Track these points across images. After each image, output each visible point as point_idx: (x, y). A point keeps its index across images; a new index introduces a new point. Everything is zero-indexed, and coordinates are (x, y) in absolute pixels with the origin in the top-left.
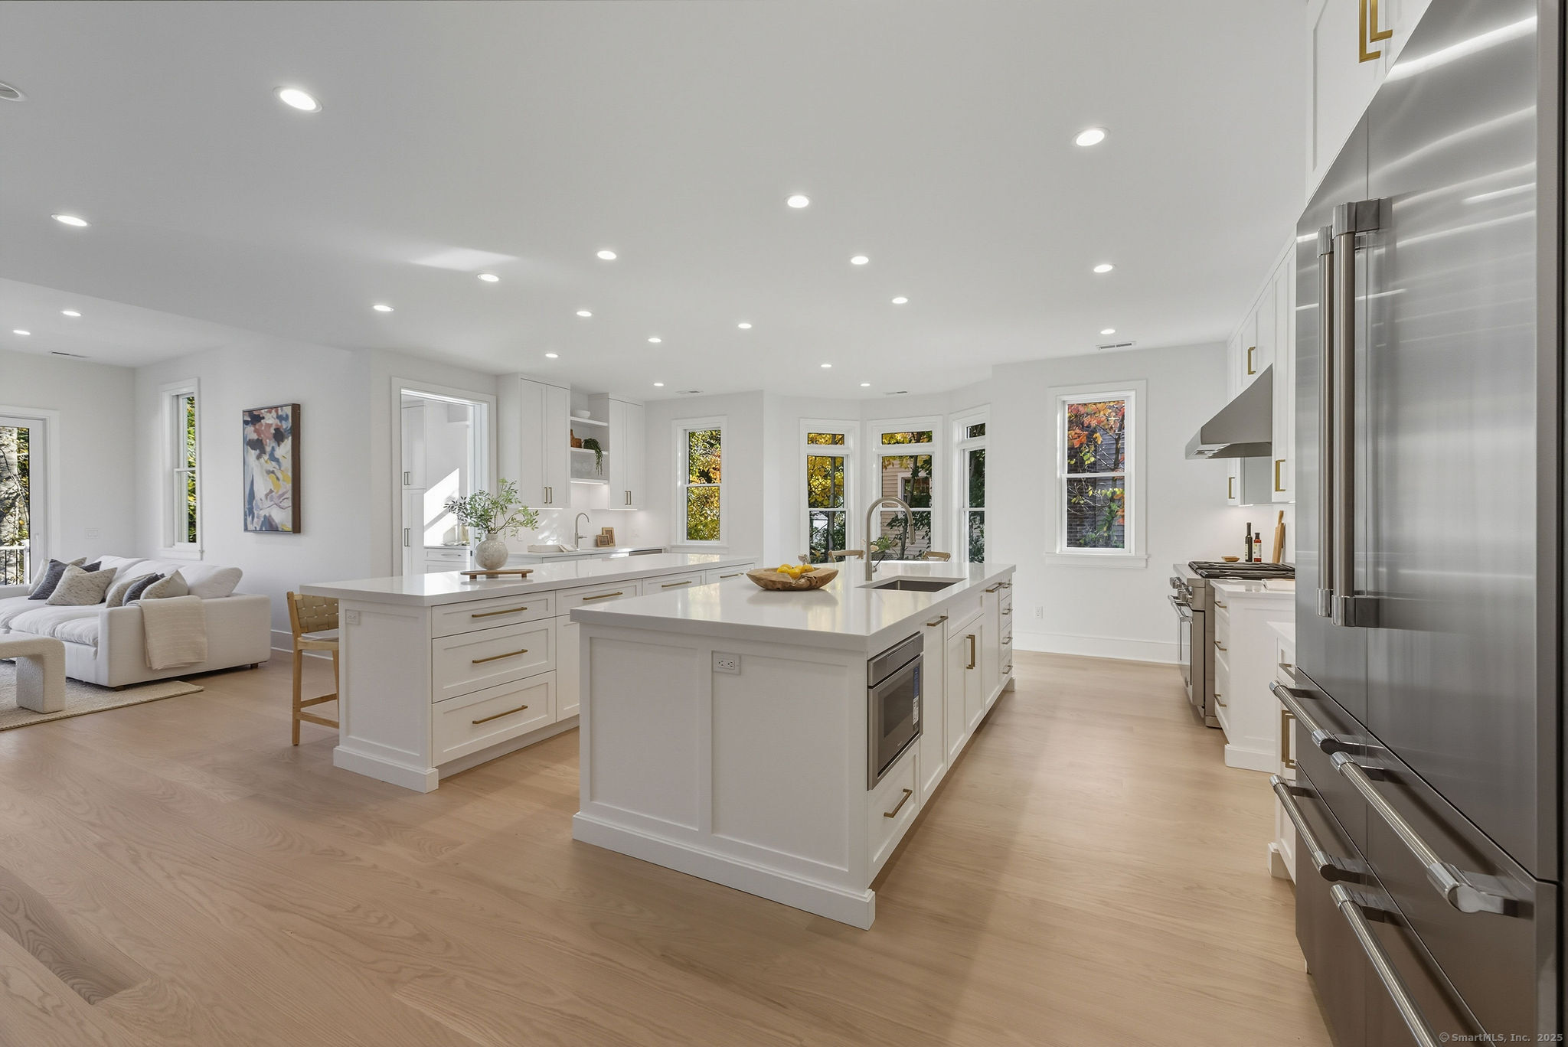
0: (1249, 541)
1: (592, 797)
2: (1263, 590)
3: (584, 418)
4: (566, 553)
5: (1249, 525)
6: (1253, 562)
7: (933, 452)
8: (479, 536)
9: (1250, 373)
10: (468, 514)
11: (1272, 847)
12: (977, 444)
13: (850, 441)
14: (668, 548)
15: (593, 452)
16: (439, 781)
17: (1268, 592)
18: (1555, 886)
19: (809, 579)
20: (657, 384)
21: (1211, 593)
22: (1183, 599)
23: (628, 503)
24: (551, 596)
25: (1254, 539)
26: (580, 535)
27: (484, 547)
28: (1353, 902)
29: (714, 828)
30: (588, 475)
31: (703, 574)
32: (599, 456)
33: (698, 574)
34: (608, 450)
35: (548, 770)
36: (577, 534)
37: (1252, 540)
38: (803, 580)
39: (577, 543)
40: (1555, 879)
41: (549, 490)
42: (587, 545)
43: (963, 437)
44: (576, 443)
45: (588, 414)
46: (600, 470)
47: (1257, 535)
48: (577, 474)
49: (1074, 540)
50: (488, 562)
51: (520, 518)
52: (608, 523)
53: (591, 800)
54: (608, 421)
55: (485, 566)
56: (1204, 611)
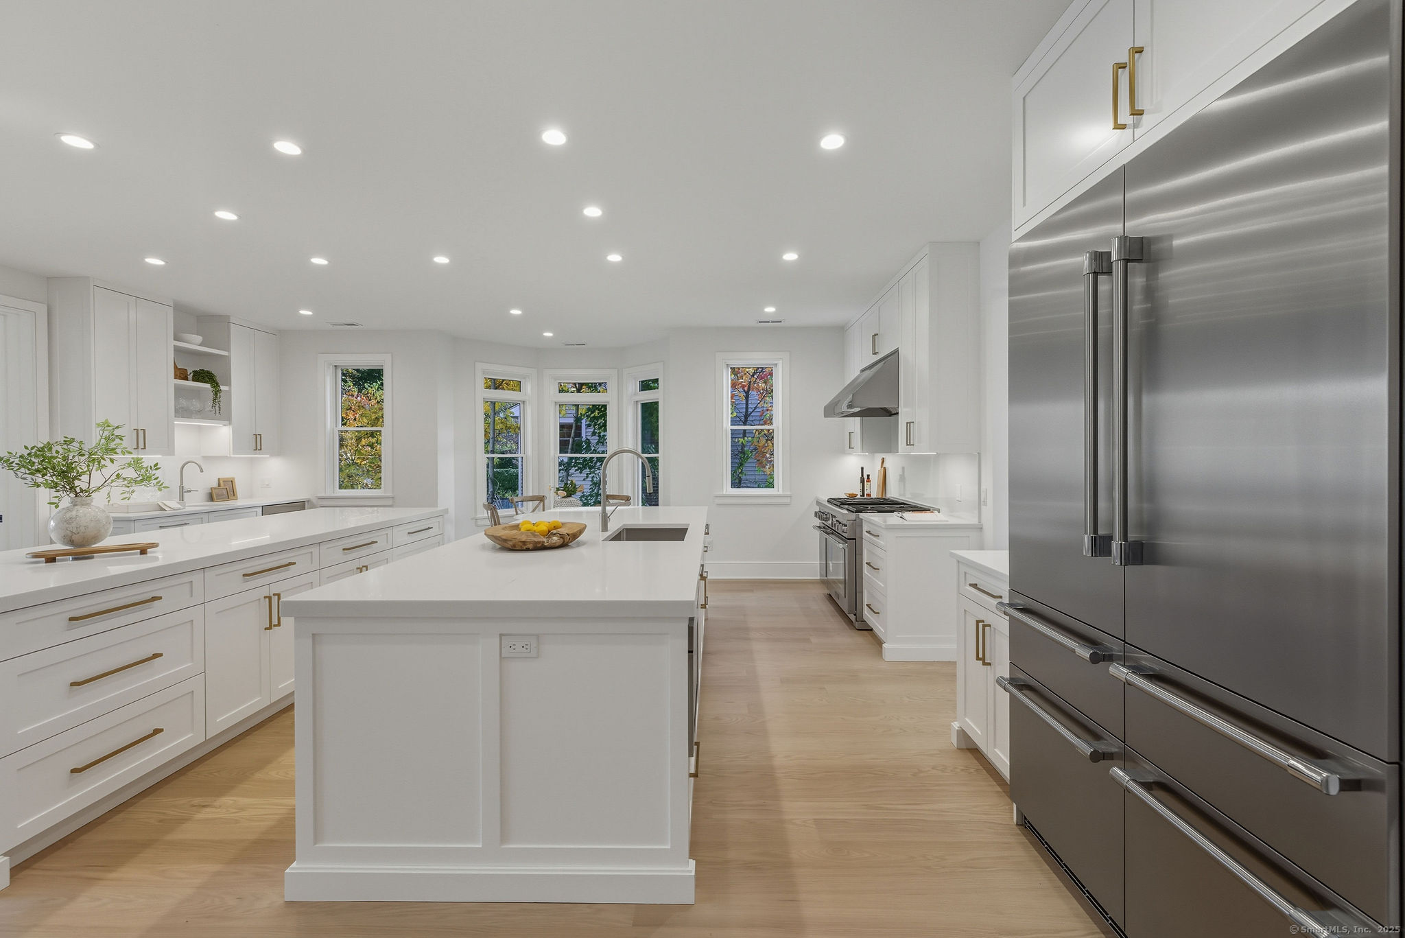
0: (862, 481)
1: (316, 839)
2: (900, 521)
3: (194, 342)
4: (169, 512)
5: (862, 469)
6: (865, 497)
7: (608, 402)
8: (56, 500)
9: (875, 353)
10: (38, 471)
11: (956, 725)
12: (648, 396)
13: (528, 387)
14: (314, 501)
15: (208, 386)
16: (10, 869)
17: (906, 523)
18: (1397, 766)
19: (562, 536)
20: (303, 312)
21: (858, 524)
22: (829, 527)
23: (258, 447)
24: (197, 578)
25: (866, 479)
26: (186, 487)
27: (68, 515)
28: (1134, 780)
29: (504, 837)
30: (200, 414)
31: (389, 531)
32: (217, 392)
33: (384, 532)
34: (228, 384)
35: (207, 810)
36: (182, 487)
37: (864, 480)
38: (555, 538)
39: (182, 498)
40: (1398, 760)
41: (141, 434)
42: (196, 502)
43: (636, 390)
44: (181, 374)
45: (199, 339)
46: (218, 407)
47: (868, 476)
48: (182, 412)
49: (737, 482)
50: (75, 538)
51: (130, 473)
52: (226, 472)
53: (315, 844)
54: (229, 350)
55: (71, 542)
56: (855, 539)
